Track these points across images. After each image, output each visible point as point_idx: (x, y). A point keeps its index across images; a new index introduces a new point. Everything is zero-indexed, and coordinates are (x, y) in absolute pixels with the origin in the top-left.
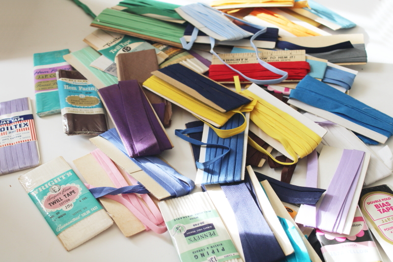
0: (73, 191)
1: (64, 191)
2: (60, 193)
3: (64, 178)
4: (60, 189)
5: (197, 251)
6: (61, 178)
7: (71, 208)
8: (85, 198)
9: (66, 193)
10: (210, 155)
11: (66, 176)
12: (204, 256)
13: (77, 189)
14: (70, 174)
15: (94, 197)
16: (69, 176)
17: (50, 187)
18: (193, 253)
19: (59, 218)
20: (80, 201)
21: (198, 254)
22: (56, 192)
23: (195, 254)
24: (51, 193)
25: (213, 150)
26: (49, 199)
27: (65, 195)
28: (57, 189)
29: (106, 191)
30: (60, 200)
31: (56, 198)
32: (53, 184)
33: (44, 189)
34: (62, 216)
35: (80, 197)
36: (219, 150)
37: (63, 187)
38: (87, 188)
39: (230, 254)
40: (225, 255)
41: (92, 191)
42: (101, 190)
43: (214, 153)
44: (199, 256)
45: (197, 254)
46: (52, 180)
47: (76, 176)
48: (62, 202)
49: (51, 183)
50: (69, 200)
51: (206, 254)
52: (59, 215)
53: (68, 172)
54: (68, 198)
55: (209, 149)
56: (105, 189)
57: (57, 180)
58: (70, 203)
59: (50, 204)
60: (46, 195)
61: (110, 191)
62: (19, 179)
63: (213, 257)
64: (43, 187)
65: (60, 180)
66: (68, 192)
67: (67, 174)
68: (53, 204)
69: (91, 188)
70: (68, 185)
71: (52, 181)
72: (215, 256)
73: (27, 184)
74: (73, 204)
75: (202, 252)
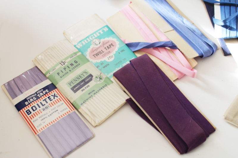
0: (112, 44)
1: (104, 44)
2: (101, 46)
3: (102, 33)
4: (100, 43)
5: (77, 66)
6: (100, 33)
7: (112, 59)
8: (123, 51)
9: (106, 46)
10: (225, 13)
11: (103, 31)
12: (71, 64)
13: (115, 42)
14: (106, 29)
15: (131, 50)
16: (105, 31)
17: (91, 40)
18: (79, 64)
19: (104, 67)
20: (119, 53)
21: (75, 64)
22: (97, 45)
23: (78, 64)
24: (92, 46)
25: (227, 8)
26: (93, 51)
27: (105, 48)
28: (97, 42)
29: (142, 45)
30: (102, 52)
31: (98, 51)
32: (94, 38)
33: (87, 42)
34: (106, 66)
35: (118, 49)
36: (233, 8)
37: (102, 40)
38: (123, 42)
39: (52, 72)
40: (55, 70)
41: (129, 45)
42: (137, 44)
43: (229, 10)
44: (74, 63)
45: (77, 64)
46: (92, 34)
47: (111, 32)
48: (103, 53)
49: (91, 37)
50: (109, 52)
51: (70, 66)
52: (104, 65)
53: (104, 27)
54: (108, 50)
55: (223, 7)
56: (140, 44)
57: (96, 34)
58: (111, 55)
59: (94, 55)
60: (89, 47)
61: (145, 46)
62: (64, 33)
63: (64, 65)
64: (85, 41)
65: (99, 35)
66: (108, 45)
67: (104, 29)
68: (97, 56)
69: (127, 42)
70: (107, 39)
71: (92, 36)
72: (62, 66)
73: (71, 38)
74: (114, 56)
75: (73, 66)
